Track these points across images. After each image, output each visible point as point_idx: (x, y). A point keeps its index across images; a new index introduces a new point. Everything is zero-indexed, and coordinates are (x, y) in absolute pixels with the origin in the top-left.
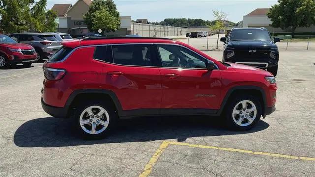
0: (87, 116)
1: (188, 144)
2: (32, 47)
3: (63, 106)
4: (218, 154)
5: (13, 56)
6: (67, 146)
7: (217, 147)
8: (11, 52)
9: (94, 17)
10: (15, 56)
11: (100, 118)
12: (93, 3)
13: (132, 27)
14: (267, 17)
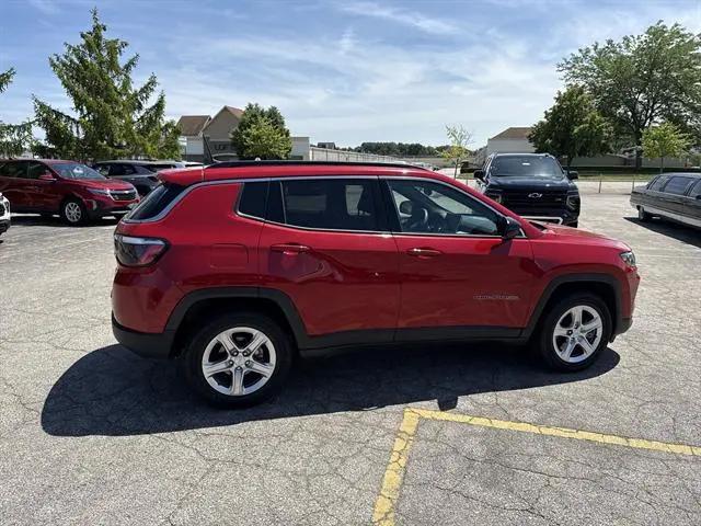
0: (221, 350)
1: (467, 418)
2: (131, 185)
3: (161, 330)
4: (548, 452)
5: (94, 202)
6: (169, 431)
7: (535, 424)
8: (91, 196)
9: (248, 135)
10: (99, 202)
11: (254, 357)
12: (245, 114)
13: (311, 155)
14: (527, 141)
